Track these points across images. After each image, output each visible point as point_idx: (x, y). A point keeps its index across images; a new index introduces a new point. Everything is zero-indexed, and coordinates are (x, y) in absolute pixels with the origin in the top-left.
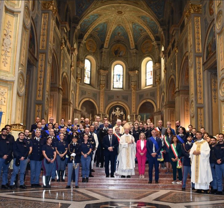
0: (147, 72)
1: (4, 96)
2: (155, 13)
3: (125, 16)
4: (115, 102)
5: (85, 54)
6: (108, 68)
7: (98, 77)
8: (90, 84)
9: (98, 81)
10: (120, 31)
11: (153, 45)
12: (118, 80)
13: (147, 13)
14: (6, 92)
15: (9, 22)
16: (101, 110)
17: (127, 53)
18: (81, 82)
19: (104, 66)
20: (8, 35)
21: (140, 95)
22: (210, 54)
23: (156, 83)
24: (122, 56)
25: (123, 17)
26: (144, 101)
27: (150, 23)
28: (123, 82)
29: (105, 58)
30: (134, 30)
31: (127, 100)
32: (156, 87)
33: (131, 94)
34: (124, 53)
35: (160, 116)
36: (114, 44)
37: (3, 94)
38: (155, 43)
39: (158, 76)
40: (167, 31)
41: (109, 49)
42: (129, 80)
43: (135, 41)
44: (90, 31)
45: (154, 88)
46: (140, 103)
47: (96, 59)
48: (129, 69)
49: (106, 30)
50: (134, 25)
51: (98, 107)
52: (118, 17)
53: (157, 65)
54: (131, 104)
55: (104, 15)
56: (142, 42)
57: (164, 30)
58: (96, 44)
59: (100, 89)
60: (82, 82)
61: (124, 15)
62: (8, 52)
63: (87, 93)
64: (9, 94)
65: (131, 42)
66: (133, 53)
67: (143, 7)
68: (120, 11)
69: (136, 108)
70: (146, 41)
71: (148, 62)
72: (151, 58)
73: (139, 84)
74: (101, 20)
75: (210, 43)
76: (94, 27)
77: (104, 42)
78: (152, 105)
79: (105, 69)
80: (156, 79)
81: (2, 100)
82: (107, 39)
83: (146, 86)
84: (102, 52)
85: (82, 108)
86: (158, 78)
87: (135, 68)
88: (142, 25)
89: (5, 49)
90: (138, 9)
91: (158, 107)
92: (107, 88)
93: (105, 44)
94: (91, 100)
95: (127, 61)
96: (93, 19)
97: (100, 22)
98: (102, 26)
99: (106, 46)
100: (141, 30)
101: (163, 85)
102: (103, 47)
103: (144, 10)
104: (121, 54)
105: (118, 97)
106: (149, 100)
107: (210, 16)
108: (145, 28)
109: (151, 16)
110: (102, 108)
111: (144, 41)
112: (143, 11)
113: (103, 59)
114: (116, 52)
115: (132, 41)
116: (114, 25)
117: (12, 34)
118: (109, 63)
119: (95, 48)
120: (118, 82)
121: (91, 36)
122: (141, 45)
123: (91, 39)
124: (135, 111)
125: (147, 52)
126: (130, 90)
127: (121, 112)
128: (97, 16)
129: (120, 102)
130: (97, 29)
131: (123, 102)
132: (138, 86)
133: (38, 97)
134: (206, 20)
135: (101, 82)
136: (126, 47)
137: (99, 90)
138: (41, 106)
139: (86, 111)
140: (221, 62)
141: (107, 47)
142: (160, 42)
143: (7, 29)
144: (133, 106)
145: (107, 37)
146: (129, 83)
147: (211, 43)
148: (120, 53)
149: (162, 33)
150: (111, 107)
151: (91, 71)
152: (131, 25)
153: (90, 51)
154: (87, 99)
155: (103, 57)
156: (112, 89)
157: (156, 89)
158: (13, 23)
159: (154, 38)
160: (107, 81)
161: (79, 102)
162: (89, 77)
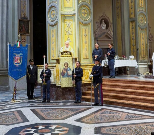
1: (70, 27)
14: (71, 24)
37: (69, 26)
81: (69, 30)
133: (131, 15)
138: (134, 23)
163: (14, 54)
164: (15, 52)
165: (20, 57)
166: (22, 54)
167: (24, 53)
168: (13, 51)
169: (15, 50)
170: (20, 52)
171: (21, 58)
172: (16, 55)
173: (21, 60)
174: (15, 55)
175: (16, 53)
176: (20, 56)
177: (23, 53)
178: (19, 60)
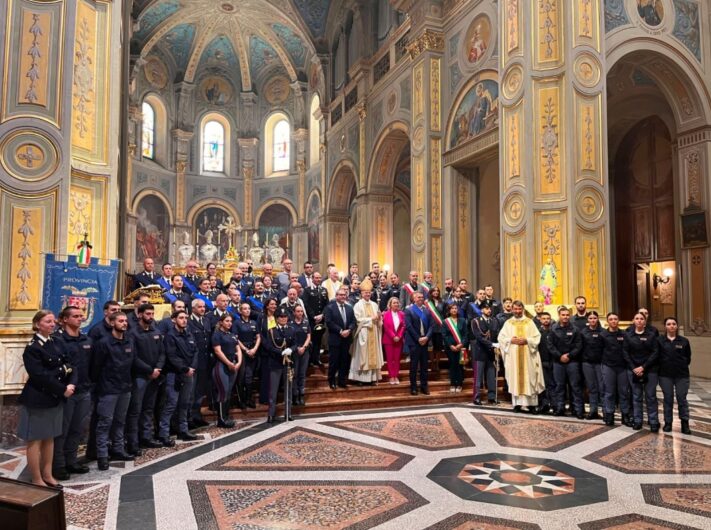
0: (276, 142)
1: (84, 212)
2: (308, 23)
3: (236, 18)
4: (211, 201)
5: (144, 89)
6: (192, 127)
7: (172, 145)
8: (154, 159)
9: (172, 153)
10: (220, 47)
11: (293, 90)
12: (214, 154)
13: (289, 20)
14: (87, 203)
15: (85, 23)
16: (178, 217)
17: (235, 99)
18: (135, 153)
19: (185, 122)
20: (85, 57)
21: (261, 190)
22: (462, 138)
23: (296, 167)
24: (222, 104)
25: (233, 19)
26: (272, 202)
27: (289, 41)
28: (224, 158)
29: (187, 105)
30: (252, 51)
31: (234, 198)
32: (296, 177)
33: (241, 187)
34: (228, 98)
35: (306, 234)
36: (205, 76)
38: (296, 85)
39: (300, 153)
40: (330, 67)
41: (194, 86)
42: (238, 157)
43: (253, 76)
44: (156, 39)
45: (291, 177)
46: (261, 205)
47: (168, 104)
48: (238, 132)
49: (192, 41)
50: (254, 41)
51: (172, 209)
52: (222, 16)
53: (301, 131)
54: (242, 206)
55: (193, 7)
56: (268, 80)
57: (323, 62)
58: (165, 71)
59: (176, 171)
60: (138, 153)
61: (237, 15)
62: (88, 101)
63: (149, 178)
64: (94, 206)
65: (243, 77)
66: (248, 100)
67: (284, 5)
68: (229, 5)
69: (254, 216)
70: (276, 77)
71: (277, 123)
72: (287, 114)
73: (258, 167)
74: (183, 18)
75: (463, 115)
76: (165, 30)
77: (186, 69)
78: (289, 211)
79: (187, 129)
80: (296, 159)
81: (79, 221)
82: (191, 63)
83: (274, 172)
84: (179, 90)
85: (138, 211)
86: (301, 157)
87: (250, 132)
88: (271, 43)
89: (80, 93)
90: (271, 6)
91: (302, 217)
92: (191, 170)
93: (187, 73)
94: (158, 194)
95: (234, 115)
96: (164, 12)
97: (181, 22)
98: (182, 30)
99: (189, 76)
100: (267, 53)
101: (315, 173)
102: (182, 80)
103: (284, 13)
104: (220, 99)
105: (214, 190)
106: (280, 202)
107: (467, 62)
108: (279, 50)
109: (297, 28)
110: (180, 213)
111: (272, 76)
112: (282, 14)
113: (181, 106)
114: (211, 94)
115: (246, 73)
116: (210, 33)
117: (94, 55)
118: (195, 115)
119: (165, 78)
120: (214, 159)
121: (155, 49)
122: (265, 84)
123: (157, 58)
124: (250, 221)
125: (278, 102)
126: (240, 177)
127: (236, 226)
128: (176, 6)
129: (218, 202)
130: (169, 36)
131: (227, 201)
132: (258, 172)
134: (454, 68)
135: (179, 155)
136: (232, 84)
137: (174, 174)
139: (148, 217)
140: (511, 163)
141: (191, 80)
142: (308, 86)
143: (81, 40)
144: (246, 211)
145: (193, 57)
146: (238, 162)
147: (467, 116)
148: (218, 97)
149: (320, 68)
150: (201, 211)
151: (154, 130)
152: (248, 38)
153: (153, 84)
154: (150, 192)
155: (182, 101)
156: (201, 173)
157: (297, 180)
158: (94, 27)
159: (295, 75)
160: (191, 155)
161: (133, 197)
162: (151, 141)
163: (65, 287)
164: (70, 280)
165: (87, 299)
166: (95, 290)
167: (103, 286)
168: (63, 276)
169: (67, 274)
170: (87, 281)
171: (92, 304)
172: (74, 293)
173: (92, 310)
174: (69, 293)
175: (71, 284)
176: (89, 295)
177: (99, 288)
178: (84, 310)
